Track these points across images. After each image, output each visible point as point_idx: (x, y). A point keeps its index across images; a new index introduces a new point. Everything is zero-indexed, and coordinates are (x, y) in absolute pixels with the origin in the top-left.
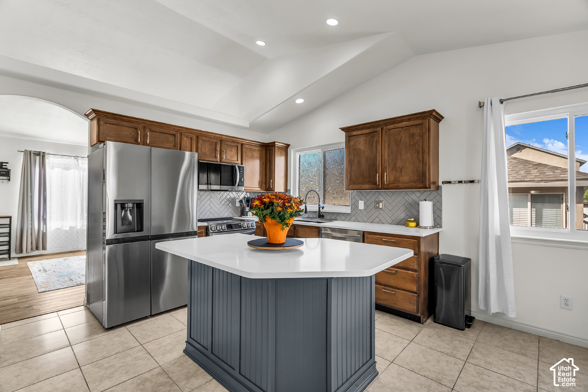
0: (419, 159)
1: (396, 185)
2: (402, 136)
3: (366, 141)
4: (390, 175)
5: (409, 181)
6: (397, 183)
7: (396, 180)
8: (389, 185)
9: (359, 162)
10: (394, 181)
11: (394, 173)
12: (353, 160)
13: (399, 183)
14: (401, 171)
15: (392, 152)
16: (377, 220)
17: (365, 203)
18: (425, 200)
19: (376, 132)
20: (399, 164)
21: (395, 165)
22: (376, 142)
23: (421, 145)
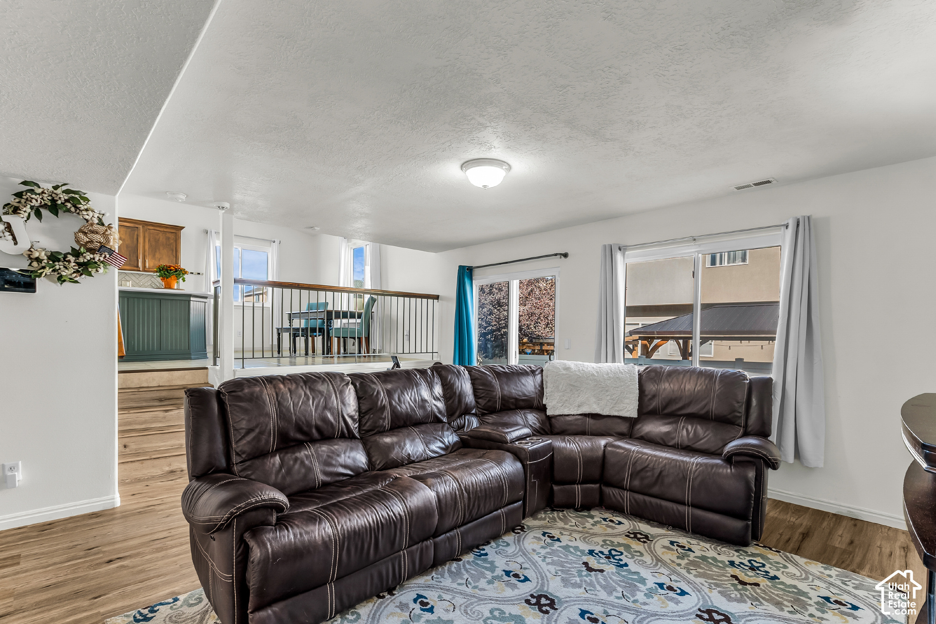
10: (153, 266)
19: (137, 228)
20: (157, 255)
21: (154, 255)
22: (137, 235)
23: (175, 246)
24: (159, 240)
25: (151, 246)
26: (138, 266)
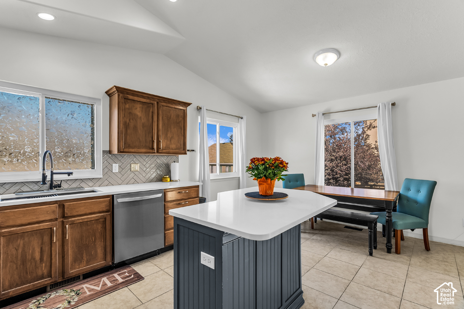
0: (182, 134)
1: (168, 150)
2: (171, 114)
3: (142, 108)
4: (163, 142)
5: (175, 148)
6: (168, 149)
7: (167, 147)
8: (163, 151)
9: (135, 127)
10: (165, 147)
11: (166, 141)
12: (128, 123)
13: (169, 149)
14: (171, 140)
15: (165, 125)
16: (133, 181)
17: (120, 166)
18: (175, 162)
19: (153, 104)
20: (169, 135)
21: (167, 135)
22: (153, 112)
23: (183, 124)
24: (170, 118)
25: (164, 124)
26: (153, 148)
